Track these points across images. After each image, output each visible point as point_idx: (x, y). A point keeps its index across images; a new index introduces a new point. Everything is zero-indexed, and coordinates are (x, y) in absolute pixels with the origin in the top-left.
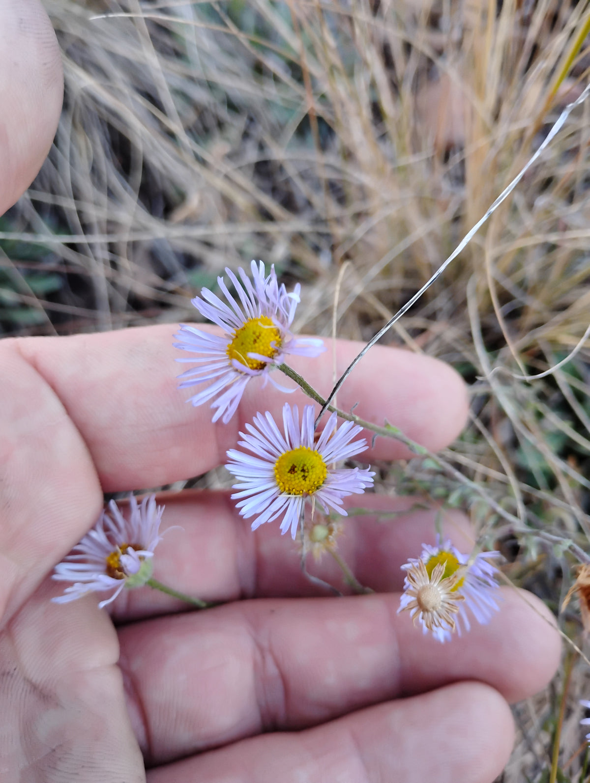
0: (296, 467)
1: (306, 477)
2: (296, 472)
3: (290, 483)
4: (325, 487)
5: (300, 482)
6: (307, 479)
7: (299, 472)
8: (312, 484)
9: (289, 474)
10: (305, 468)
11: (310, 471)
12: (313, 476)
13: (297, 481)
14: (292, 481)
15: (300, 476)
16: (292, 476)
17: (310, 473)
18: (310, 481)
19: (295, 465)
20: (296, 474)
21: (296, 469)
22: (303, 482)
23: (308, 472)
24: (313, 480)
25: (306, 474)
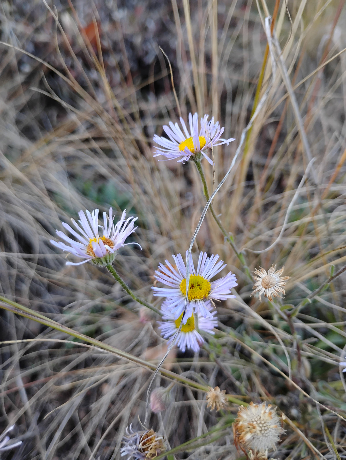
0: (193, 285)
1: (201, 288)
2: (195, 287)
3: (194, 294)
4: (213, 291)
5: (199, 291)
6: (202, 289)
7: (197, 286)
8: (206, 291)
9: (192, 289)
10: (199, 284)
11: (202, 284)
12: (204, 286)
13: (198, 291)
14: (195, 293)
15: (198, 288)
16: (194, 289)
17: (203, 286)
18: (204, 290)
19: (193, 283)
20: (195, 288)
21: (194, 285)
22: (201, 291)
23: (201, 285)
24: (205, 289)
25: (201, 287)
